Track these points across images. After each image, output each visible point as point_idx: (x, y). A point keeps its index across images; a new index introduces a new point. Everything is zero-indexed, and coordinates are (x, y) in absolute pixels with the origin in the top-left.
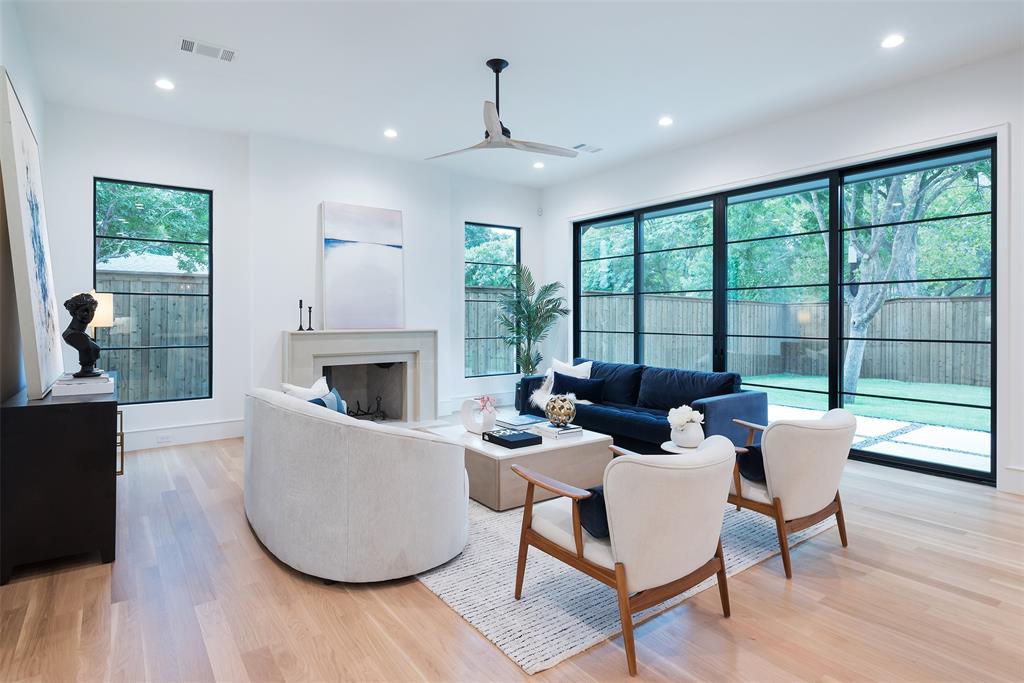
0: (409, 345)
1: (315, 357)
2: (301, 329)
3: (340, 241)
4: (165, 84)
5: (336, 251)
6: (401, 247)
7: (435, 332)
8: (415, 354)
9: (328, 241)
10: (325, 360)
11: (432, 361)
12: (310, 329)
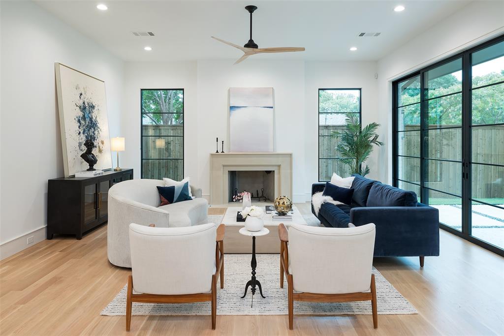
0: (274, 161)
1: (224, 166)
2: (217, 152)
3: (238, 107)
4: (148, 49)
5: (236, 112)
6: (272, 107)
7: (291, 155)
8: (279, 166)
9: (232, 108)
10: (229, 167)
11: (289, 171)
12: (223, 152)
